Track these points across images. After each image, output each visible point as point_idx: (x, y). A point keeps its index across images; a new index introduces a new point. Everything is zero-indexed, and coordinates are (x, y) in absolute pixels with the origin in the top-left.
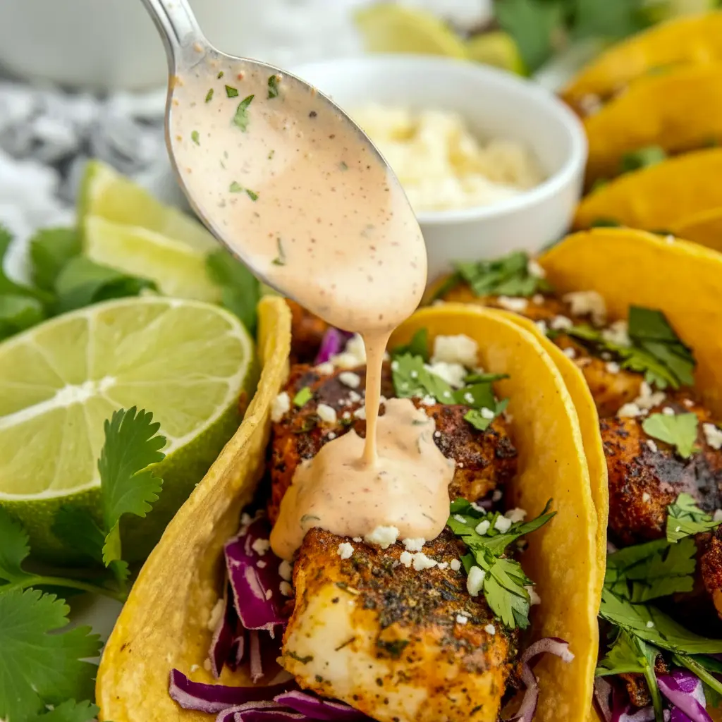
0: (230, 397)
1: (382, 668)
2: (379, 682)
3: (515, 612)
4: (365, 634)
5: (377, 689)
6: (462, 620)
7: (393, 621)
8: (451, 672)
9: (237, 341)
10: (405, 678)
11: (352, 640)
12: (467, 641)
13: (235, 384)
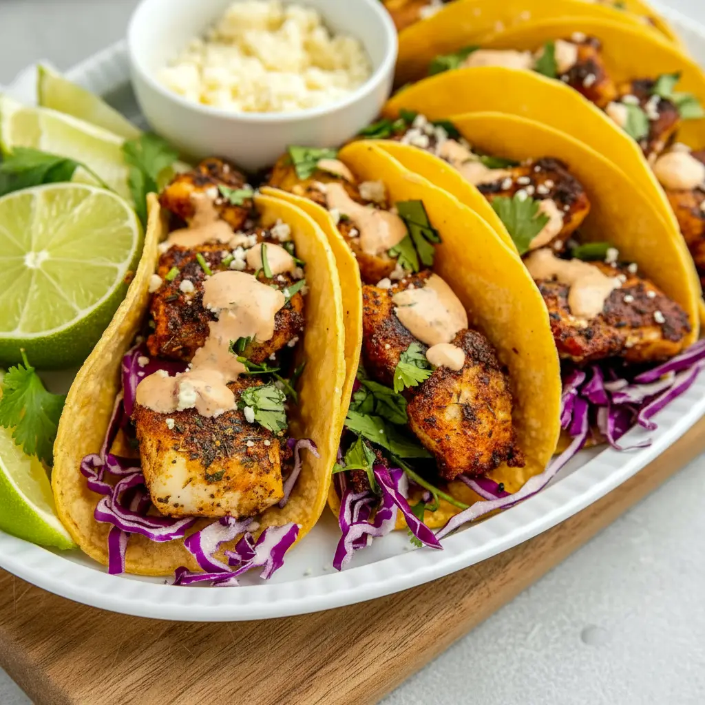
0: (119, 279)
1: (212, 489)
2: (212, 496)
3: (279, 422)
4: (197, 474)
5: (212, 500)
6: (250, 444)
7: (211, 462)
8: (253, 477)
9: (130, 230)
10: (227, 489)
11: (191, 480)
12: (257, 455)
13: (123, 269)
